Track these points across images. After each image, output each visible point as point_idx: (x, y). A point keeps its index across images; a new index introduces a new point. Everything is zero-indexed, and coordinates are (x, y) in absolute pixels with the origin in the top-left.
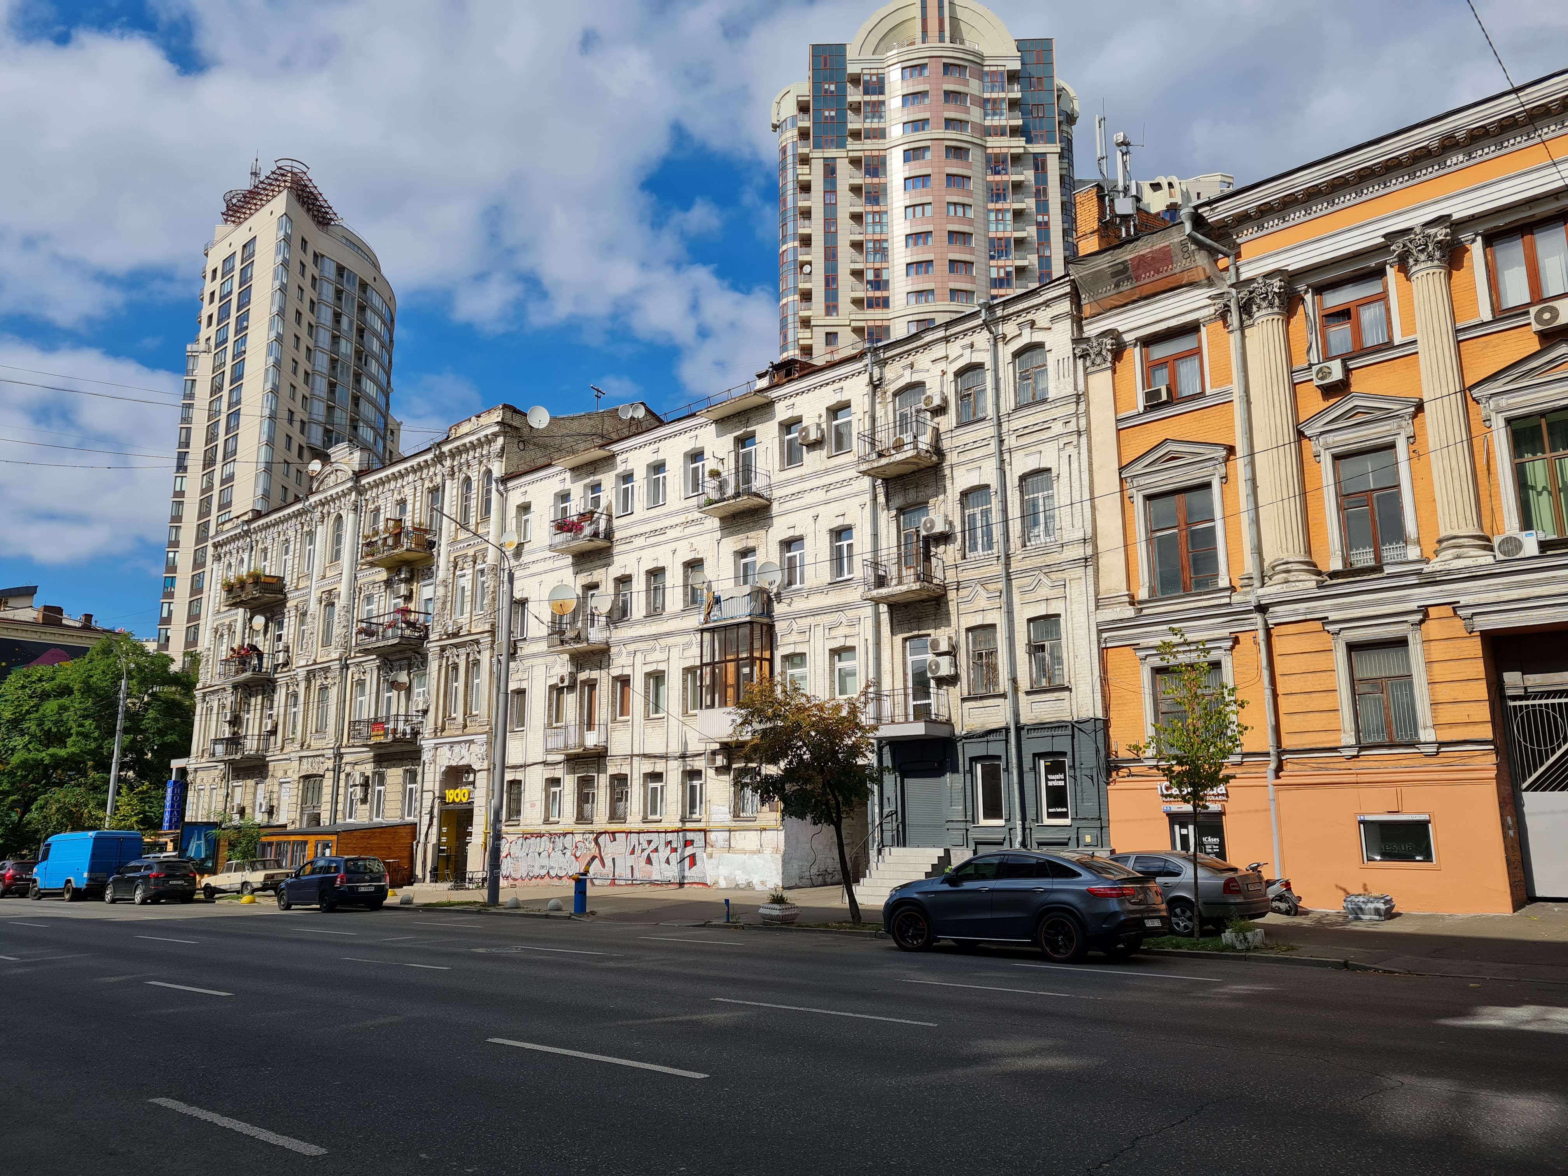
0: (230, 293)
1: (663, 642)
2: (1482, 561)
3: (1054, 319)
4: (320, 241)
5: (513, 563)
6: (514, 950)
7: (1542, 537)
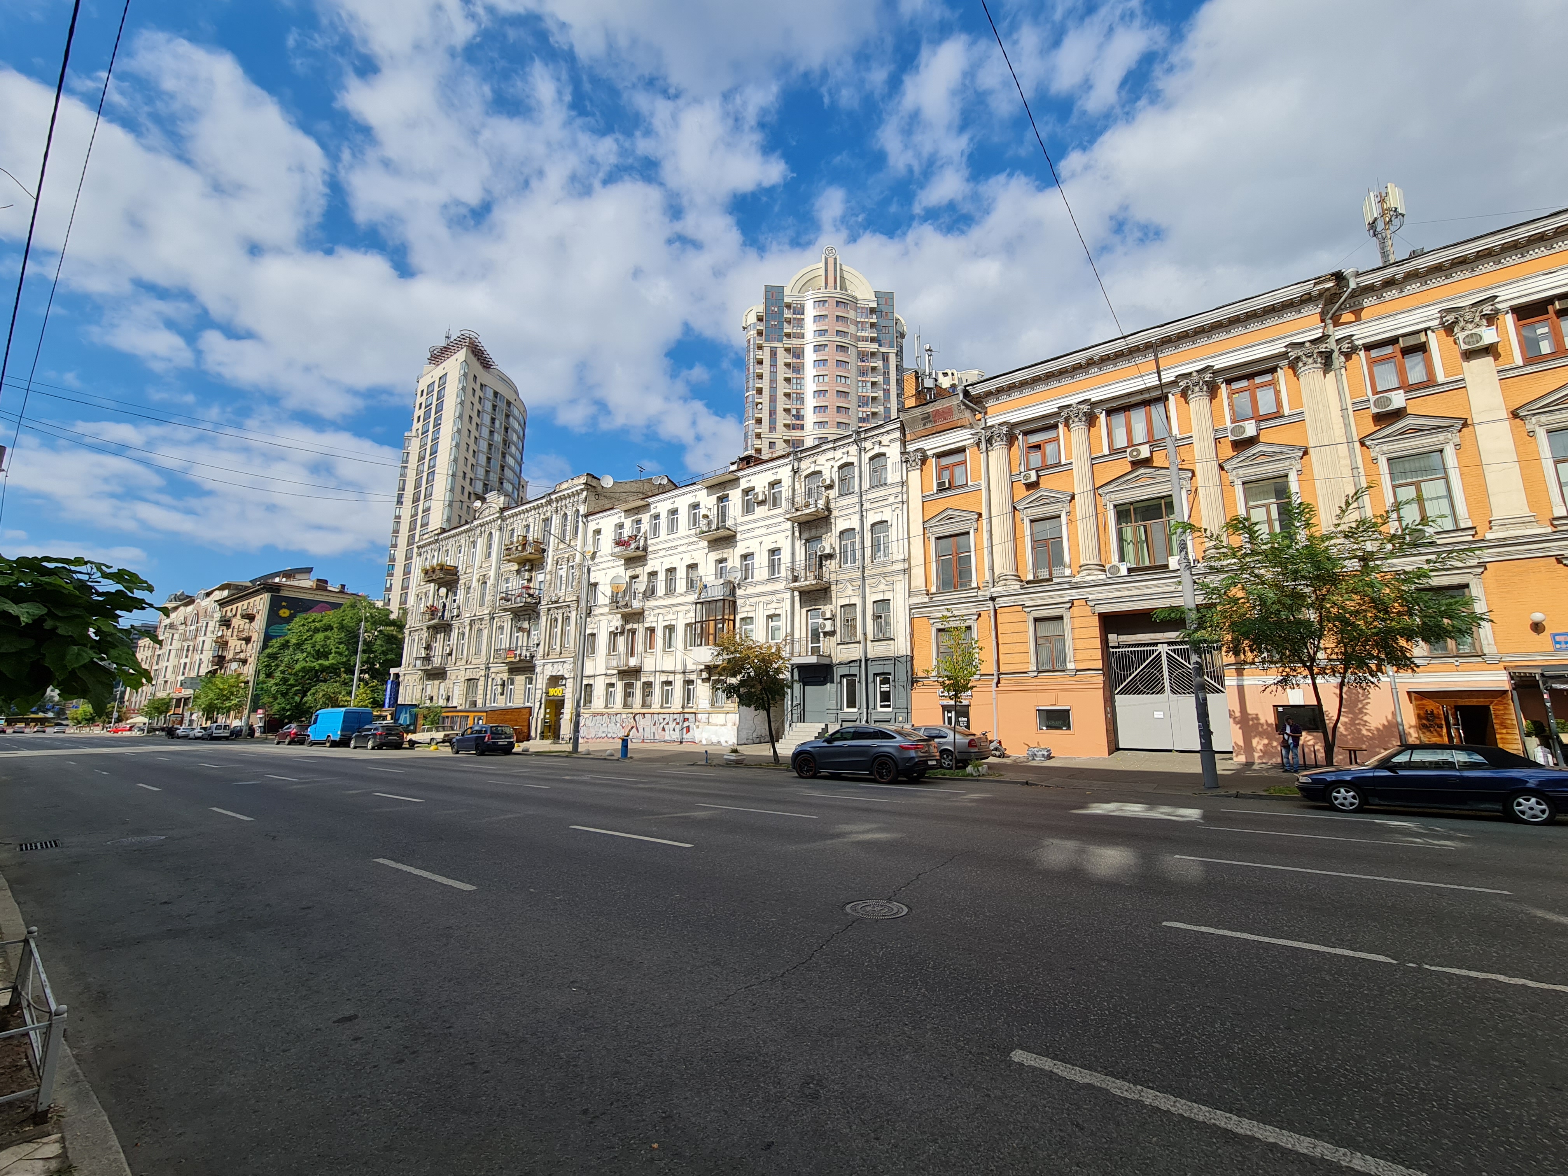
0: (431, 404)
1: (674, 609)
2: (1100, 577)
3: (891, 441)
4: (484, 377)
5: (590, 562)
6: (587, 777)
7: (1129, 565)
